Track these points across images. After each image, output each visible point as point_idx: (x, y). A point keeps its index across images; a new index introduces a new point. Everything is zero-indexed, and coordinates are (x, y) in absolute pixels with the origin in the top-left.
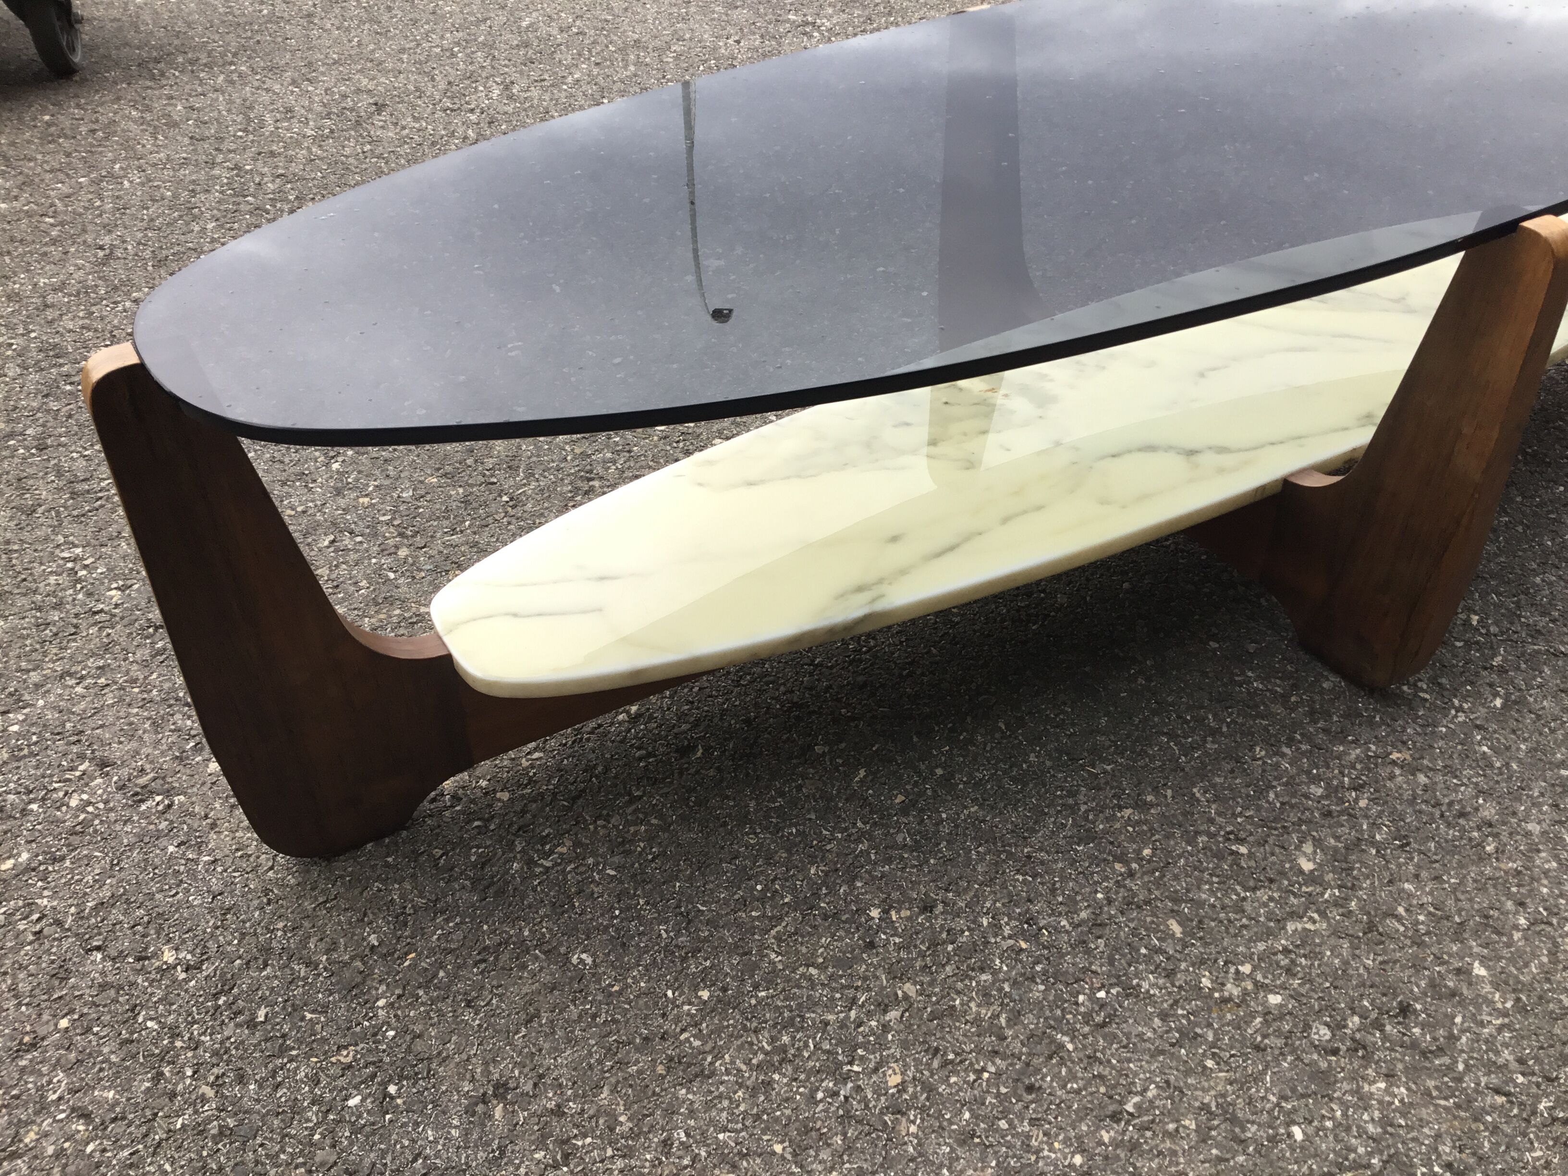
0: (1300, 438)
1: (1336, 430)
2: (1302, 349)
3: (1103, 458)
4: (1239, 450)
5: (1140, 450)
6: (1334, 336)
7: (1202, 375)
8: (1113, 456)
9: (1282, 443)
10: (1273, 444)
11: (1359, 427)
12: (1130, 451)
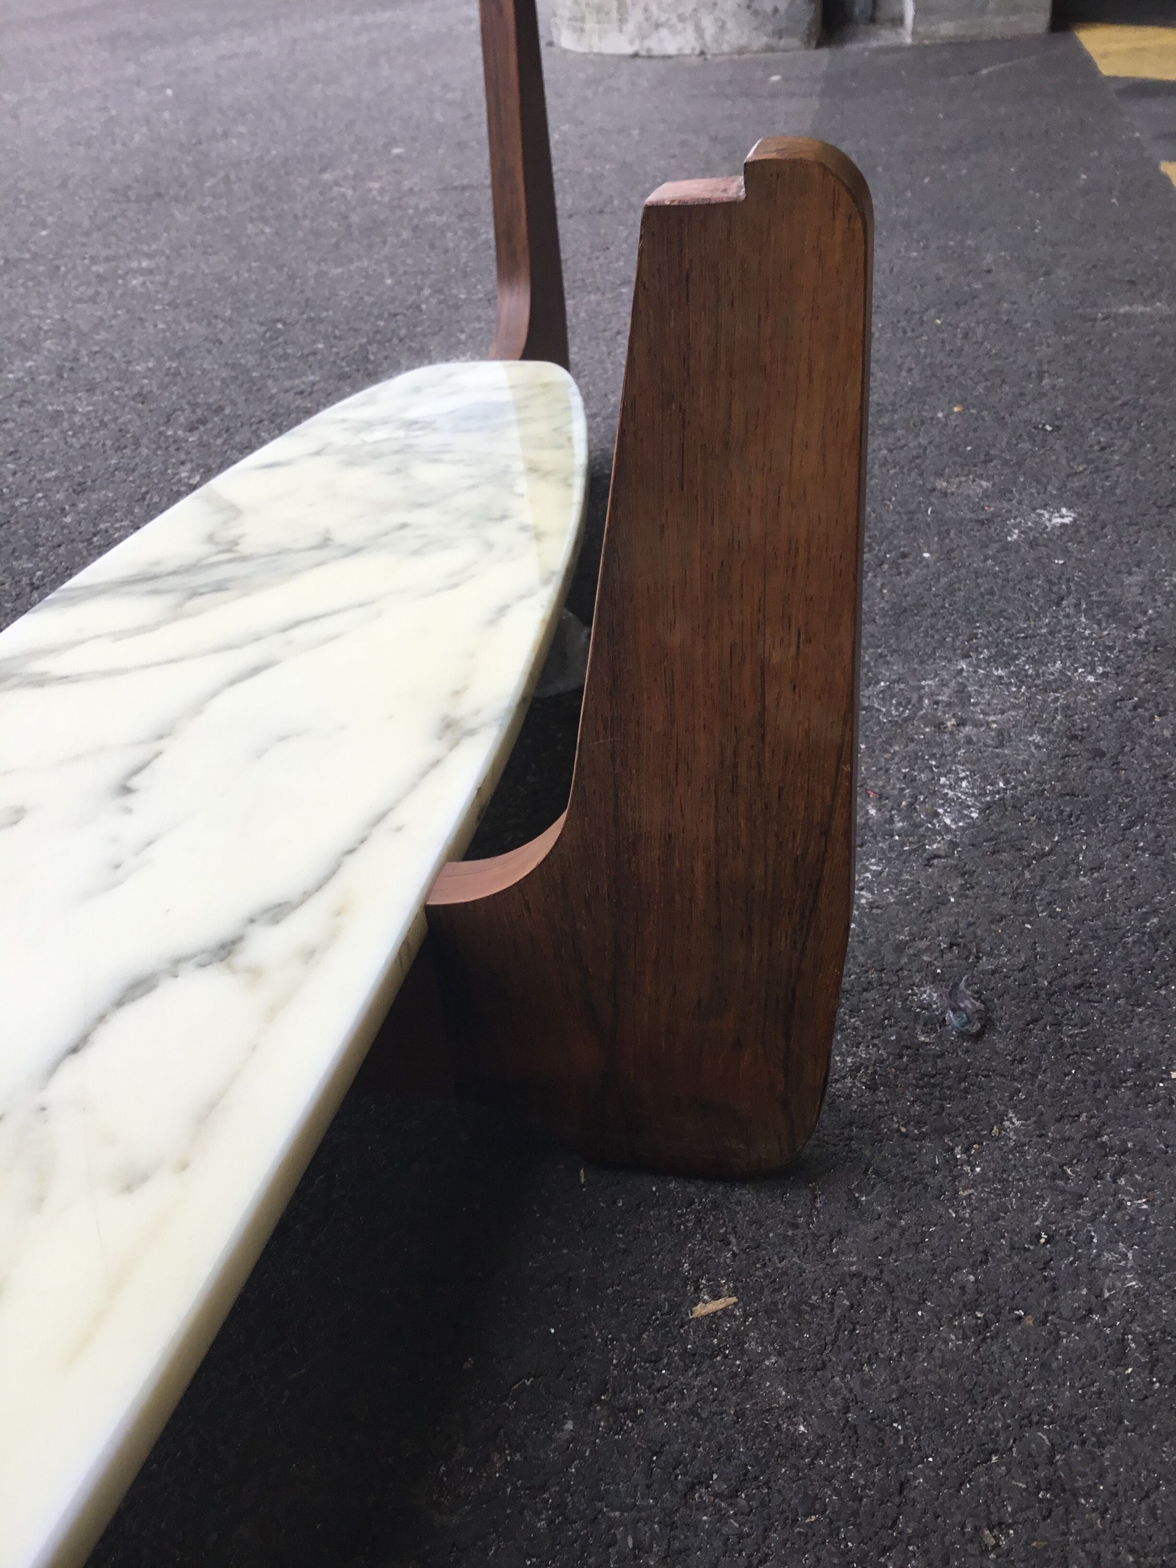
0: (380, 818)
1: (424, 774)
2: (255, 671)
3: (53, 1069)
4: (307, 896)
5: (120, 1003)
6: (285, 630)
7: (126, 790)
8: (74, 1050)
9: (363, 841)
10: (350, 852)
11: (451, 749)
12: (102, 1018)
